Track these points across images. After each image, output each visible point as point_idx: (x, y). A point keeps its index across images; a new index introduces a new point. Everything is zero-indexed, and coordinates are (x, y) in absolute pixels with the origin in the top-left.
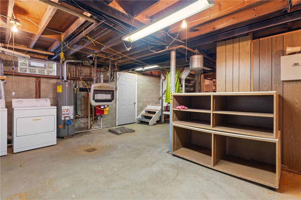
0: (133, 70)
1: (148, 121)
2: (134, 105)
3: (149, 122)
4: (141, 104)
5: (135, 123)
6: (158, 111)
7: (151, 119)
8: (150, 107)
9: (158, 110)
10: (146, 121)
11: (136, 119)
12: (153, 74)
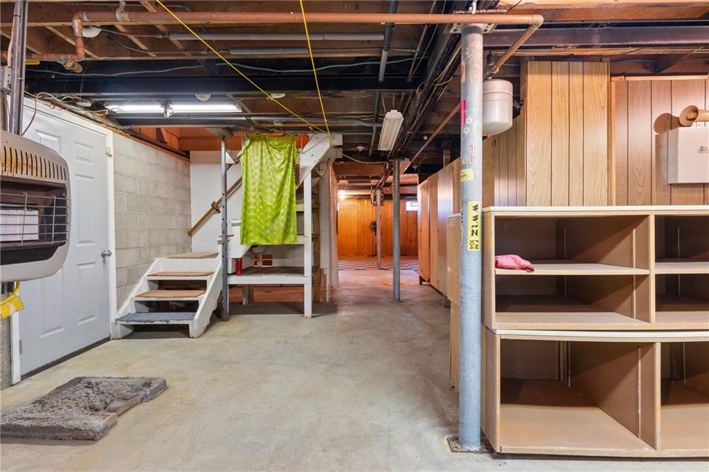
0: (98, 107)
1: (185, 322)
2: (104, 262)
3: (187, 326)
4: (130, 258)
5: (108, 339)
6: (214, 276)
7: (195, 311)
8: (165, 266)
9: (213, 273)
10: (172, 322)
11: (112, 319)
12: (166, 143)
